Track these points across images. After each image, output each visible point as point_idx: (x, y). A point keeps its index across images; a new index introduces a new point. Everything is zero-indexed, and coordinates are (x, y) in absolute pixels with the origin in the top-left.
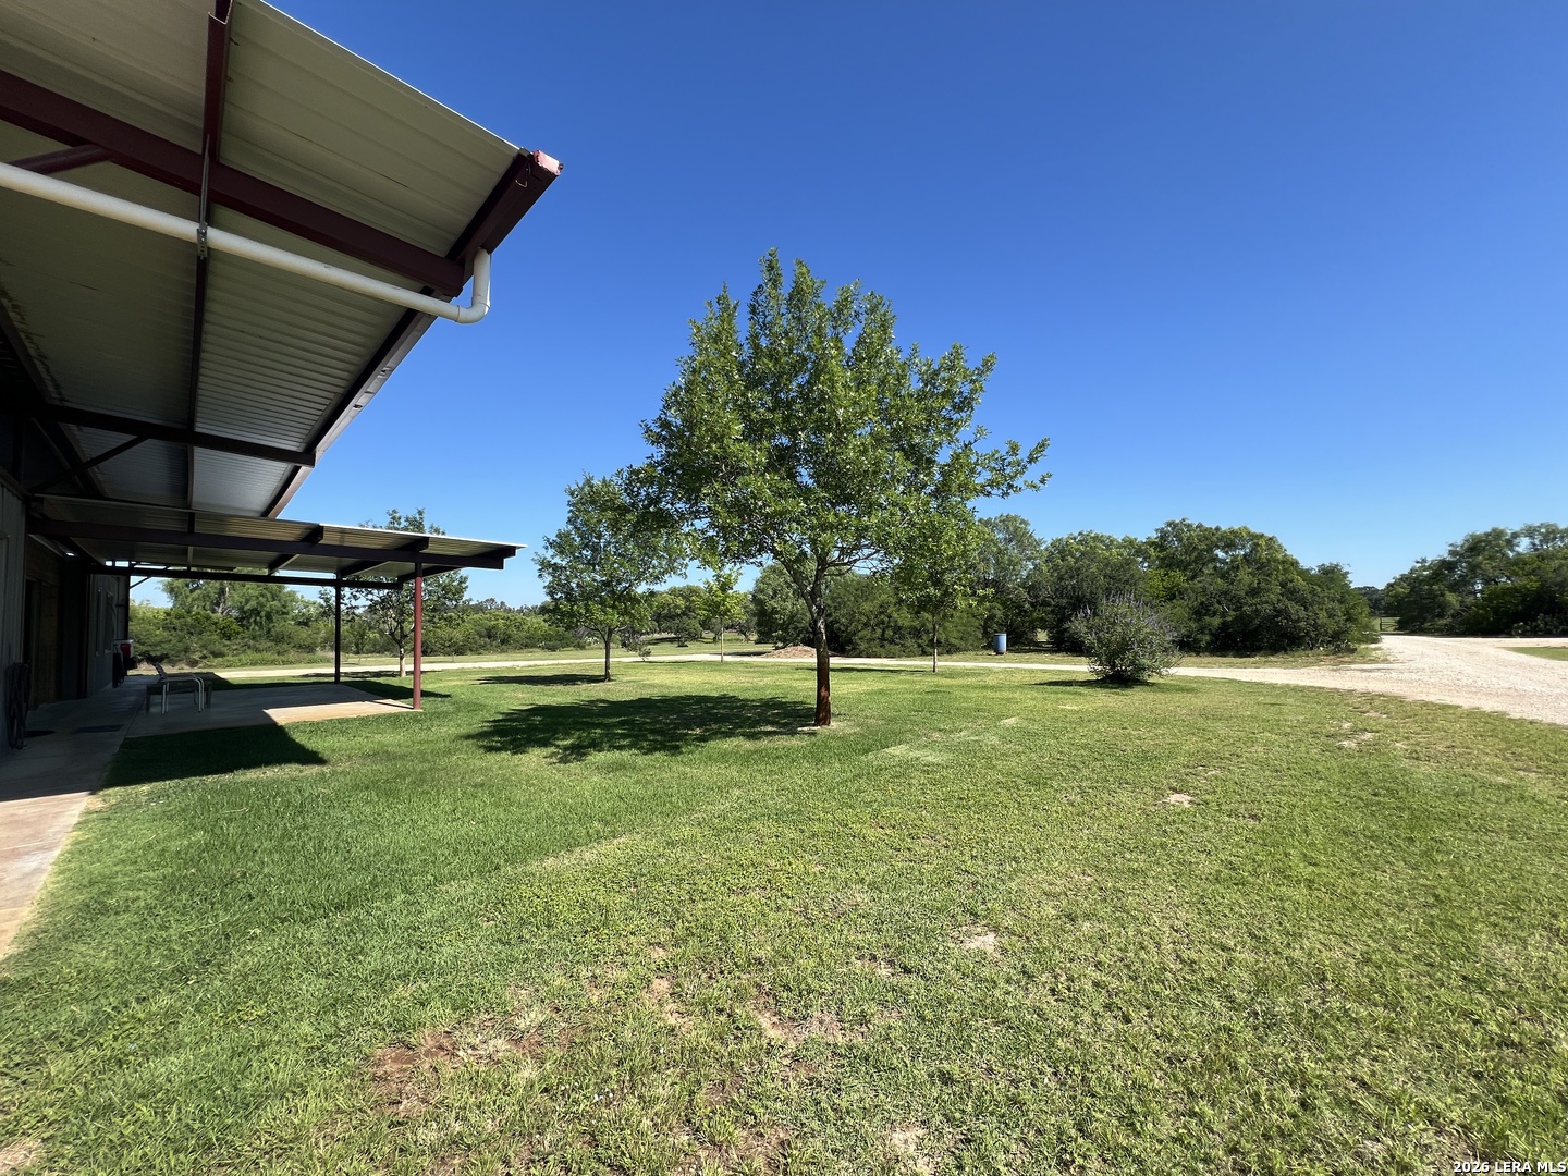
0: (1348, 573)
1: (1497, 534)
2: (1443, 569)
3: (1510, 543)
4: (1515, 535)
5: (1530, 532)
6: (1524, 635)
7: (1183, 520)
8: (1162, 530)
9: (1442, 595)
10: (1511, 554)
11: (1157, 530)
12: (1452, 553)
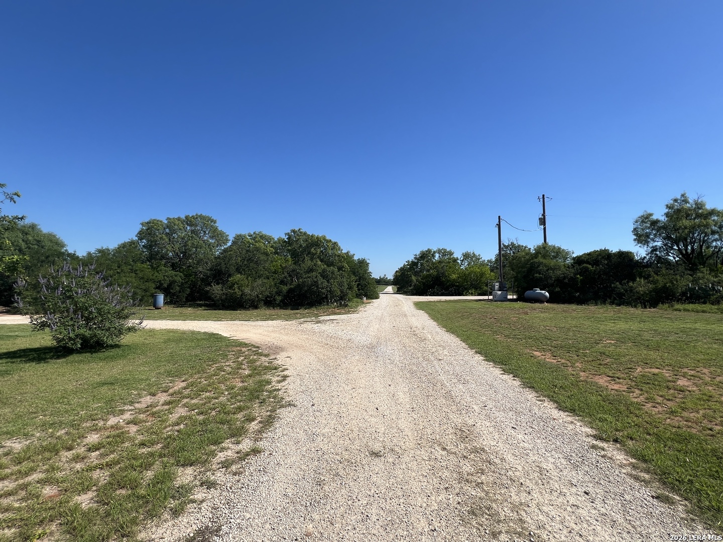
0: (369, 263)
1: (429, 251)
2: (413, 264)
3: (433, 256)
4: (434, 252)
5: (439, 251)
6: (430, 295)
7: (299, 230)
8: (288, 234)
9: (411, 276)
10: (434, 261)
11: (286, 234)
12: (415, 258)
